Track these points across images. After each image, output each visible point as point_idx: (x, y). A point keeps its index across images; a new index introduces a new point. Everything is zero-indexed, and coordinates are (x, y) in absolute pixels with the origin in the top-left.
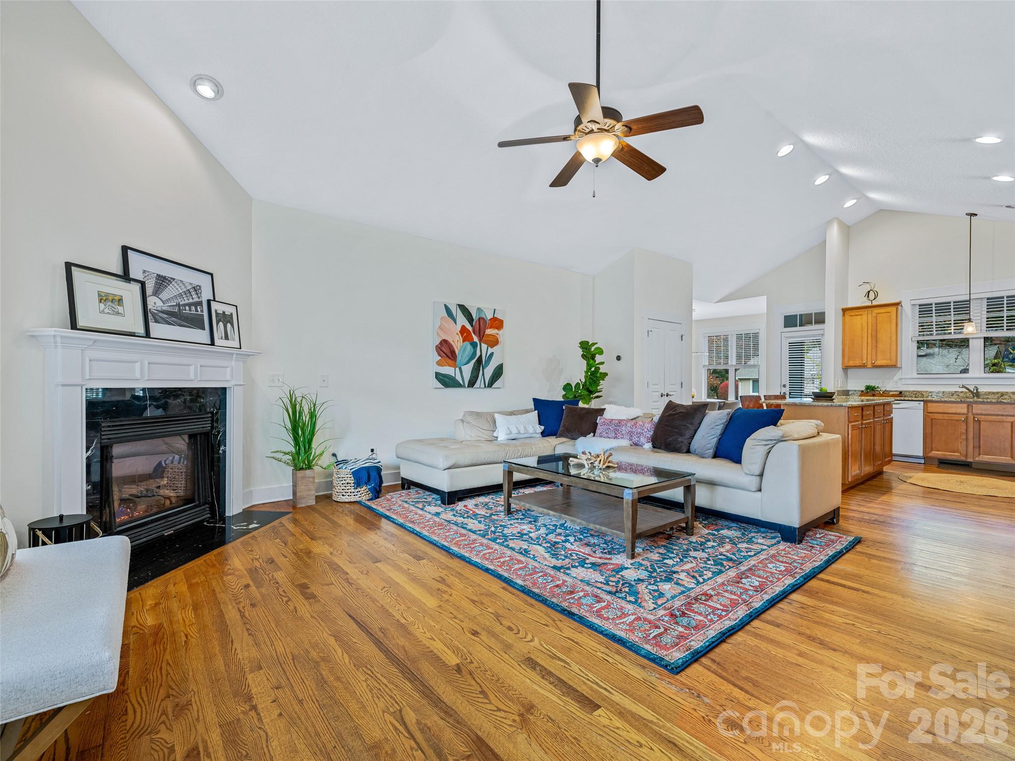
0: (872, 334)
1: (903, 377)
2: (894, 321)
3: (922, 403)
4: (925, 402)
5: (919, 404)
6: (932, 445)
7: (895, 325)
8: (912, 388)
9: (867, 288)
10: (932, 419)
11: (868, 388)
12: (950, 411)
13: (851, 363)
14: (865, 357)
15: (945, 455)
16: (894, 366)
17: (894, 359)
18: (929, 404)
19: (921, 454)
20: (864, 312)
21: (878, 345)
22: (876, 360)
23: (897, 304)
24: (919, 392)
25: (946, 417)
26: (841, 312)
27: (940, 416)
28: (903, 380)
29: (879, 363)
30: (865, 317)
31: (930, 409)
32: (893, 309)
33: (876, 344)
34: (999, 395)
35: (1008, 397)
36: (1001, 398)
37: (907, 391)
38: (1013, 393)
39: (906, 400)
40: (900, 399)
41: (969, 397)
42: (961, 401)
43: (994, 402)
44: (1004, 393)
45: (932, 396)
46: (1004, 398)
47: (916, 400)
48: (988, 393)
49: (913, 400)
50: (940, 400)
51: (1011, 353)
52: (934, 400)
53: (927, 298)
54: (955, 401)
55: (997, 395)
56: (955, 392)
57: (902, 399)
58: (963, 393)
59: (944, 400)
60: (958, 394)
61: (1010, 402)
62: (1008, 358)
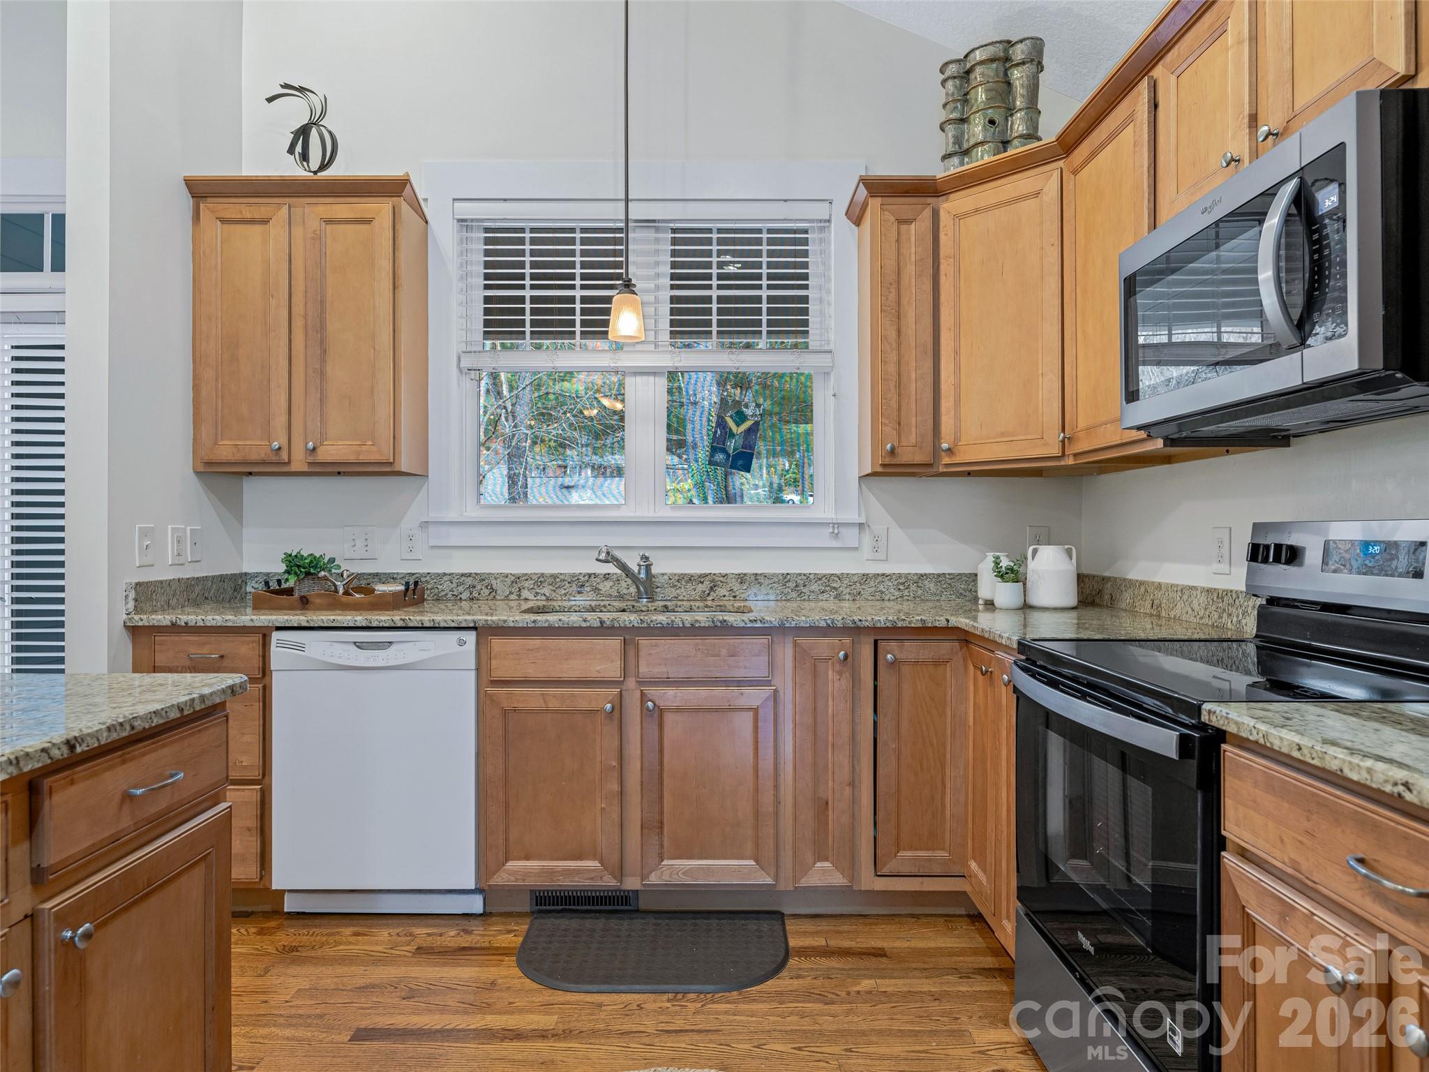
0: (305, 317)
1: (433, 516)
2: (385, 264)
3: (471, 637)
4: (484, 632)
5: (462, 643)
6: (506, 832)
7: (387, 284)
8: (459, 564)
9: (295, 112)
10: (505, 713)
11: (295, 564)
12: (573, 669)
13: (225, 450)
14: (280, 420)
15: (551, 873)
16: (385, 470)
17: (385, 432)
18: (497, 643)
19: (471, 885)
20: (280, 211)
21: (329, 369)
22: (323, 437)
23: (395, 188)
24: (481, 577)
25: (555, 698)
26: (186, 201)
27: (530, 698)
28: (432, 529)
29: (329, 452)
30: (277, 230)
31: (503, 668)
32: (381, 208)
33: (323, 361)
34: (705, 587)
35: (727, 594)
36: (710, 598)
37: (445, 574)
38: (742, 578)
39: (411, 625)
40: (393, 625)
41: (629, 600)
42: (602, 622)
43: (703, 625)
44: (717, 579)
45: (520, 596)
46: (719, 599)
47: (453, 625)
48: (678, 581)
49: (442, 625)
50: (533, 625)
51: (732, 435)
52: (512, 625)
53: (505, 200)
54: (584, 625)
55: (700, 588)
56: (587, 578)
57: (400, 624)
58: (608, 584)
59: (546, 625)
60: (596, 590)
61: (749, 625)
62: (724, 451)
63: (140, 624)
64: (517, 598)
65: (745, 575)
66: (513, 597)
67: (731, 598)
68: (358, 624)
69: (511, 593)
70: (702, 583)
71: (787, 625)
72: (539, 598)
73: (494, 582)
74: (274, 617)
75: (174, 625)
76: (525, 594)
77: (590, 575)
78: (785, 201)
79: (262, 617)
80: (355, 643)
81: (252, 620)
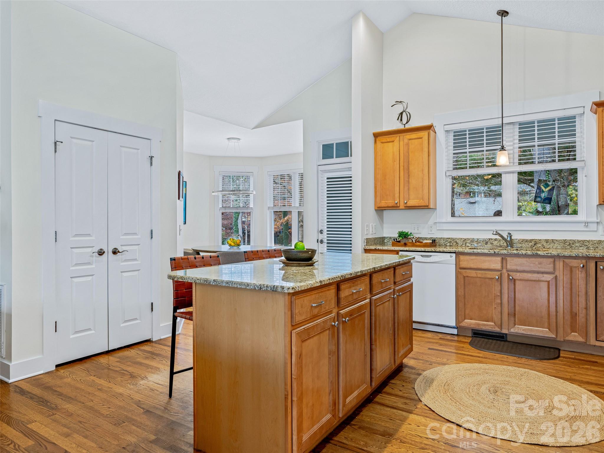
0: (404, 166)
1: (438, 221)
2: (426, 149)
3: (454, 255)
4: (458, 254)
5: (451, 257)
6: (465, 311)
7: (426, 155)
8: (446, 235)
9: (399, 108)
10: (464, 277)
11: (401, 234)
12: (485, 266)
13: (383, 204)
14: (397, 195)
15: (479, 324)
16: (426, 207)
17: (426, 197)
18: (462, 257)
19: (454, 324)
20: (396, 138)
21: (410, 181)
22: (409, 199)
23: (429, 128)
24: (453, 239)
25: (480, 274)
26: (372, 138)
27: (473, 273)
28: (437, 225)
29: (411, 203)
30: (396, 143)
31: (463, 264)
32: (424, 134)
33: (409, 178)
34: (533, 243)
35: (541, 246)
36: (534, 247)
37: (442, 238)
38: (547, 241)
39: (437, 251)
40: (432, 251)
41: (503, 247)
42: (495, 252)
43: (529, 254)
44: (537, 241)
45: (466, 245)
46: (538, 248)
47: (449, 251)
48: (522, 241)
49: (446, 251)
50: (473, 252)
51: (543, 192)
52: (466, 252)
53: (460, 123)
54: (489, 253)
55: (530, 244)
56: (489, 240)
57: (434, 251)
58: (496, 242)
59: (477, 252)
60: (492, 244)
61: (546, 255)
62: (540, 197)
63: (368, 248)
64: (465, 246)
65: (548, 240)
66: (463, 245)
67: (543, 248)
68: (422, 250)
69: (463, 244)
70: (531, 242)
71: (560, 255)
72: (472, 246)
73: (457, 241)
74: (400, 248)
75: (375, 249)
76: (468, 244)
77: (490, 239)
78: (564, 109)
79: (397, 248)
80: (421, 255)
81: (394, 248)
